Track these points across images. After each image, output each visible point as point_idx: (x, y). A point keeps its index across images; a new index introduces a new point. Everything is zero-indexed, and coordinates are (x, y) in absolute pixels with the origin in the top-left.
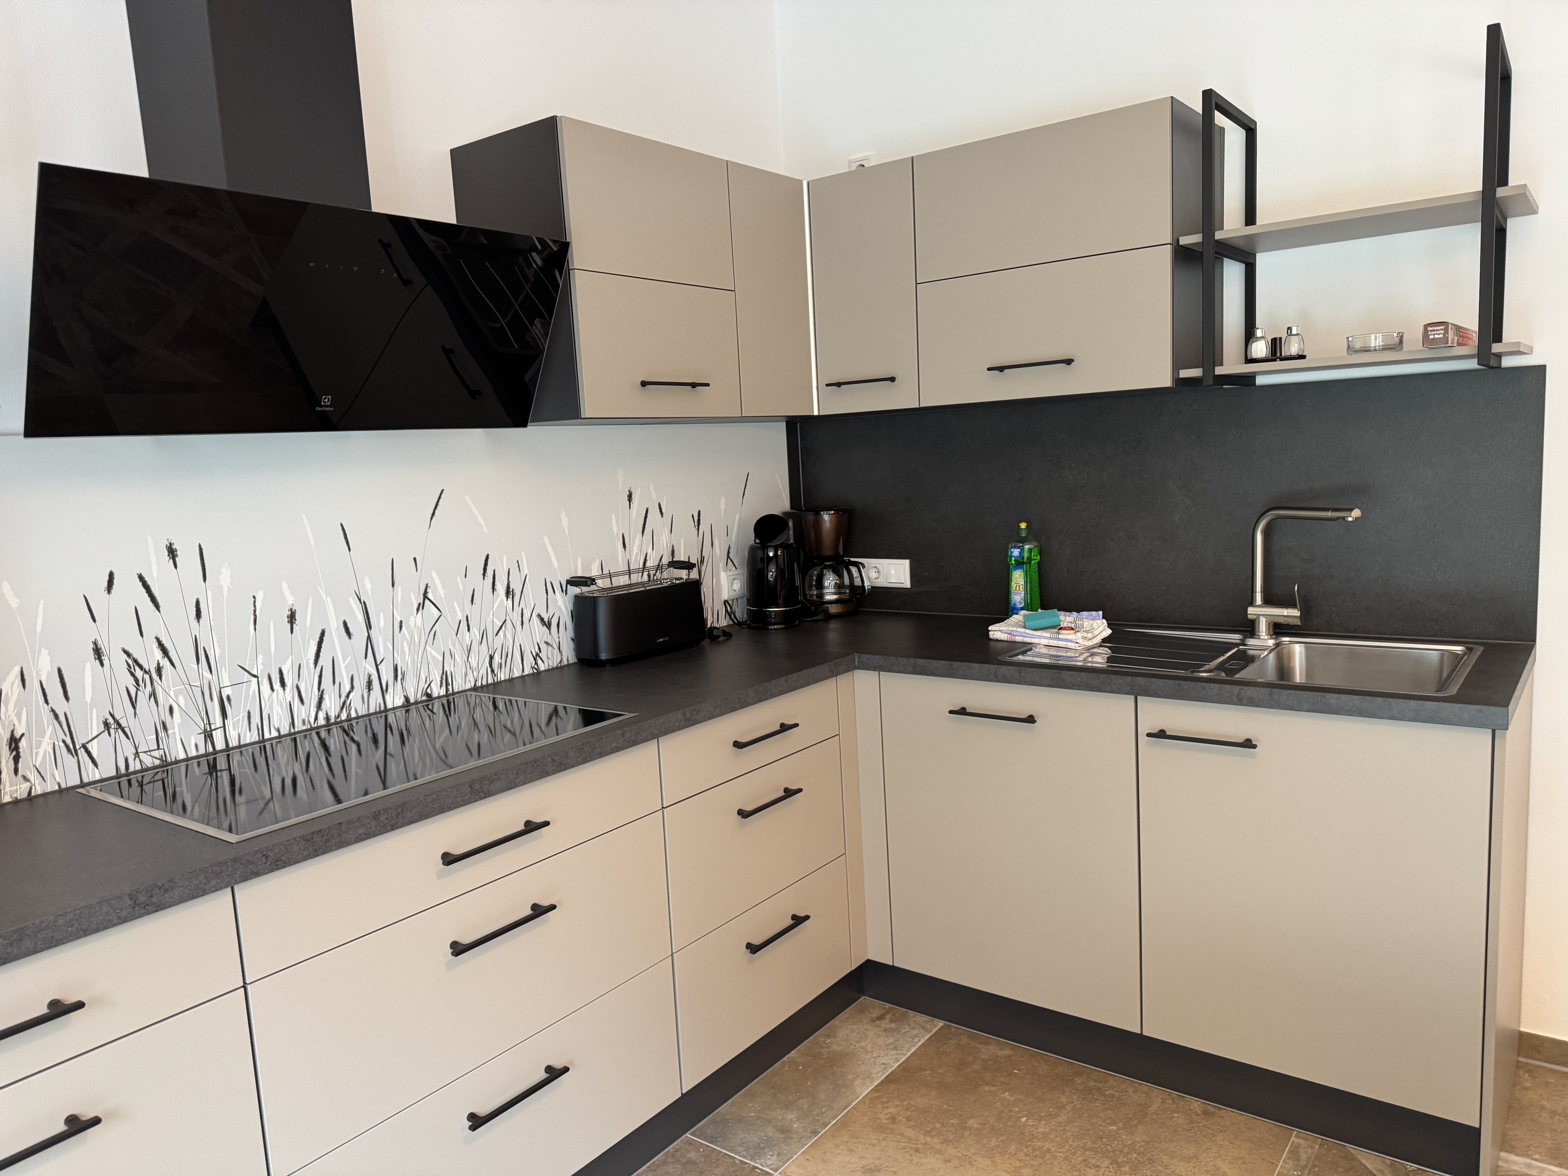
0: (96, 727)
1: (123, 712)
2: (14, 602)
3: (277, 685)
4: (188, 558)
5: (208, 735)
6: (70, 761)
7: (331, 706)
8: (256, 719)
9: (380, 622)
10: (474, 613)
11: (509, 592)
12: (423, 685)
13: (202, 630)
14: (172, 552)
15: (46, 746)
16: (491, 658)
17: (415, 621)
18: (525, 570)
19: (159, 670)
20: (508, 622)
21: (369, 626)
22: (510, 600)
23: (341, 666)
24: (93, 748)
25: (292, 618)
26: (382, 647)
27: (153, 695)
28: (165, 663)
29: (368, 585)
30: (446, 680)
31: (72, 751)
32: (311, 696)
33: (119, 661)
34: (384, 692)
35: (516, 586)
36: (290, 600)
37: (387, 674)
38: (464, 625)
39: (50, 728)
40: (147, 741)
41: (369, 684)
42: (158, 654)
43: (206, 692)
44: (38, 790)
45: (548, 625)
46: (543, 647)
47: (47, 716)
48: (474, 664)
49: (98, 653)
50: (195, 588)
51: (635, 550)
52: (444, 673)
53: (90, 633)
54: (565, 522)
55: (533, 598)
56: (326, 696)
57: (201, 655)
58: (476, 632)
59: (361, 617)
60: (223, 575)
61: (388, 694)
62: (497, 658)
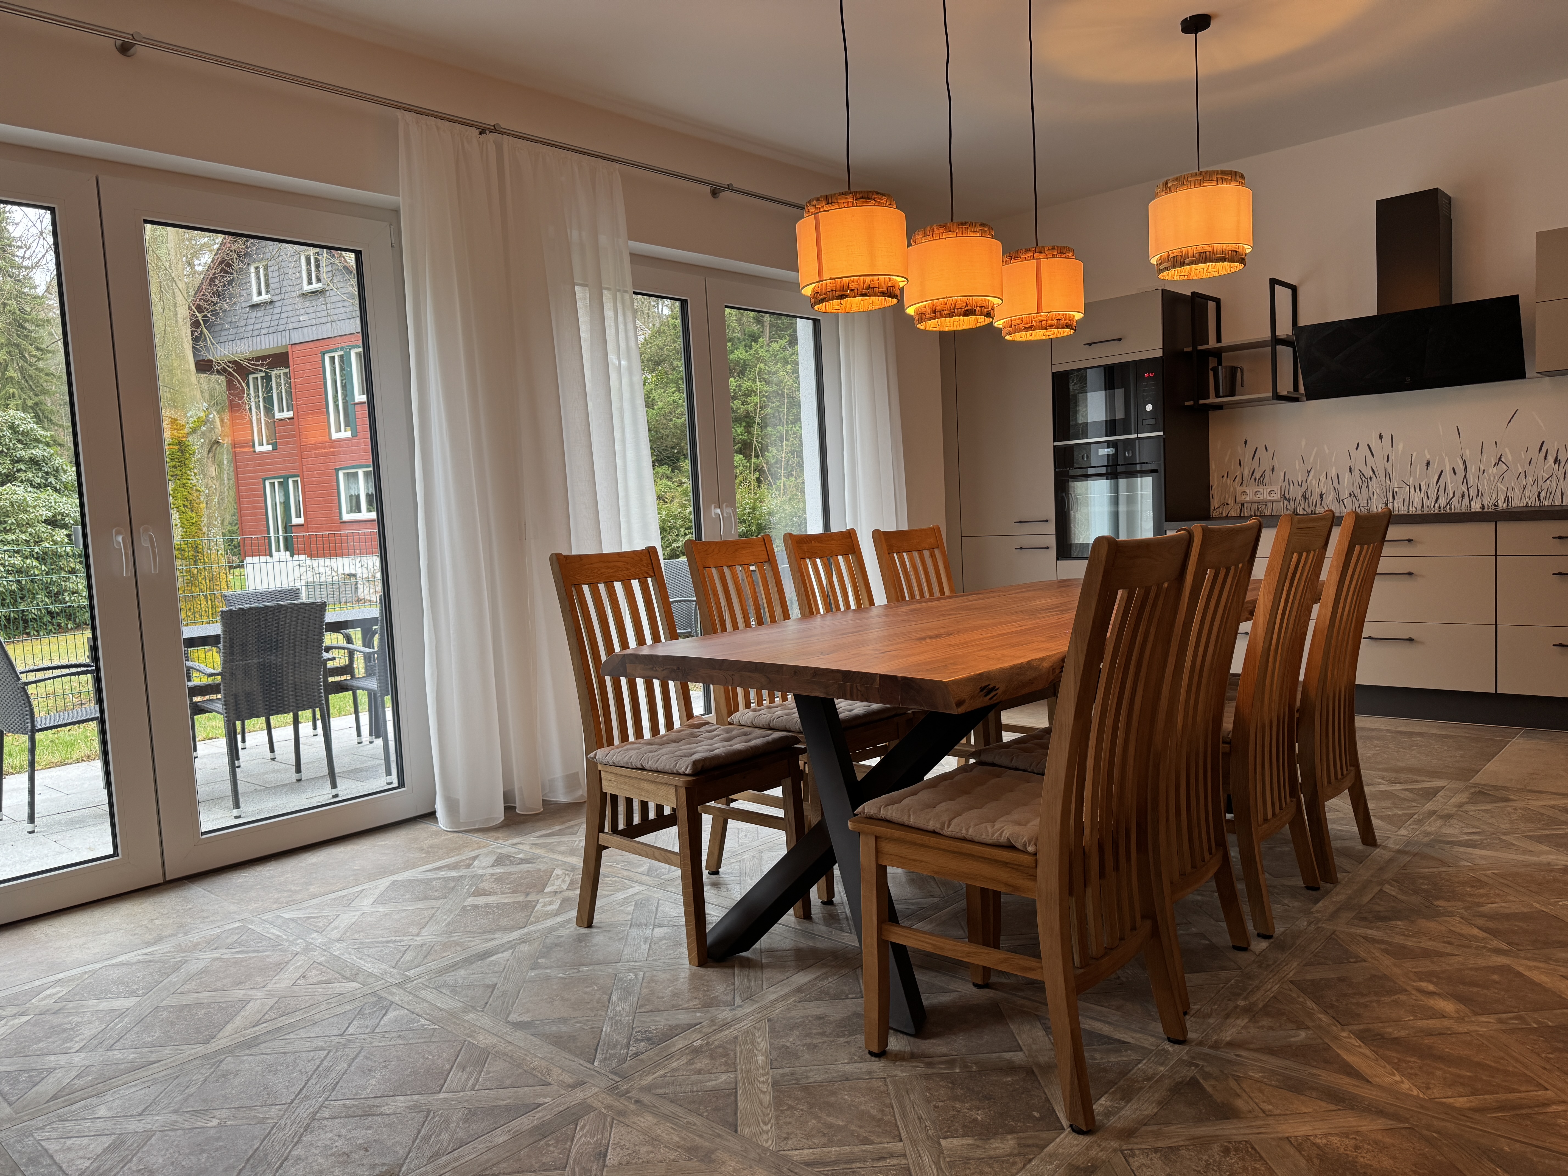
0: (1347, 495)
1: (1356, 491)
3: (1418, 490)
4: (1387, 439)
5: (1386, 505)
6: (1338, 505)
7: (1442, 502)
8: (1407, 502)
9: (1472, 469)
10: (1530, 470)
11: (1556, 461)
12: (1493, 501)
13: (1389, 466)
14: (1381, 437)
17: (1493, 470)
19: (1371, 478)
20: (1554, 476)
21: (1466, 471)
22: (1558, 465)
23: (1450, 486)
24: (1345, 501)
25: (1428, 464)
26: (1471, 480)
27: (1368, 487)
28: (1373, 476)
29: (1468, 453)
31: (1339, 501)
32: (1433, 496)
33: (1357, 473)
34: (1470, 501)
35: (1560, 457)
36: (1428, 457)
37: (1473, 492)
38: (1523, 475)
39: (1332, 493)
40: (1364, 503)
41: (1463, 496)
42: (1371, 473)
43: (1387, 489)
44: (1327, 511)
47: (1332, 489)
48: (1527, 495)
50: (1388, 450)
52: (1507, 497)
53: (1349, 462)
56: (1440, 498)
57: (1387, 475)
58: (1530, 479)
59: (1462, 466)
60: (1400, 446)
61: (1473, 503)
62: (1543, 494)
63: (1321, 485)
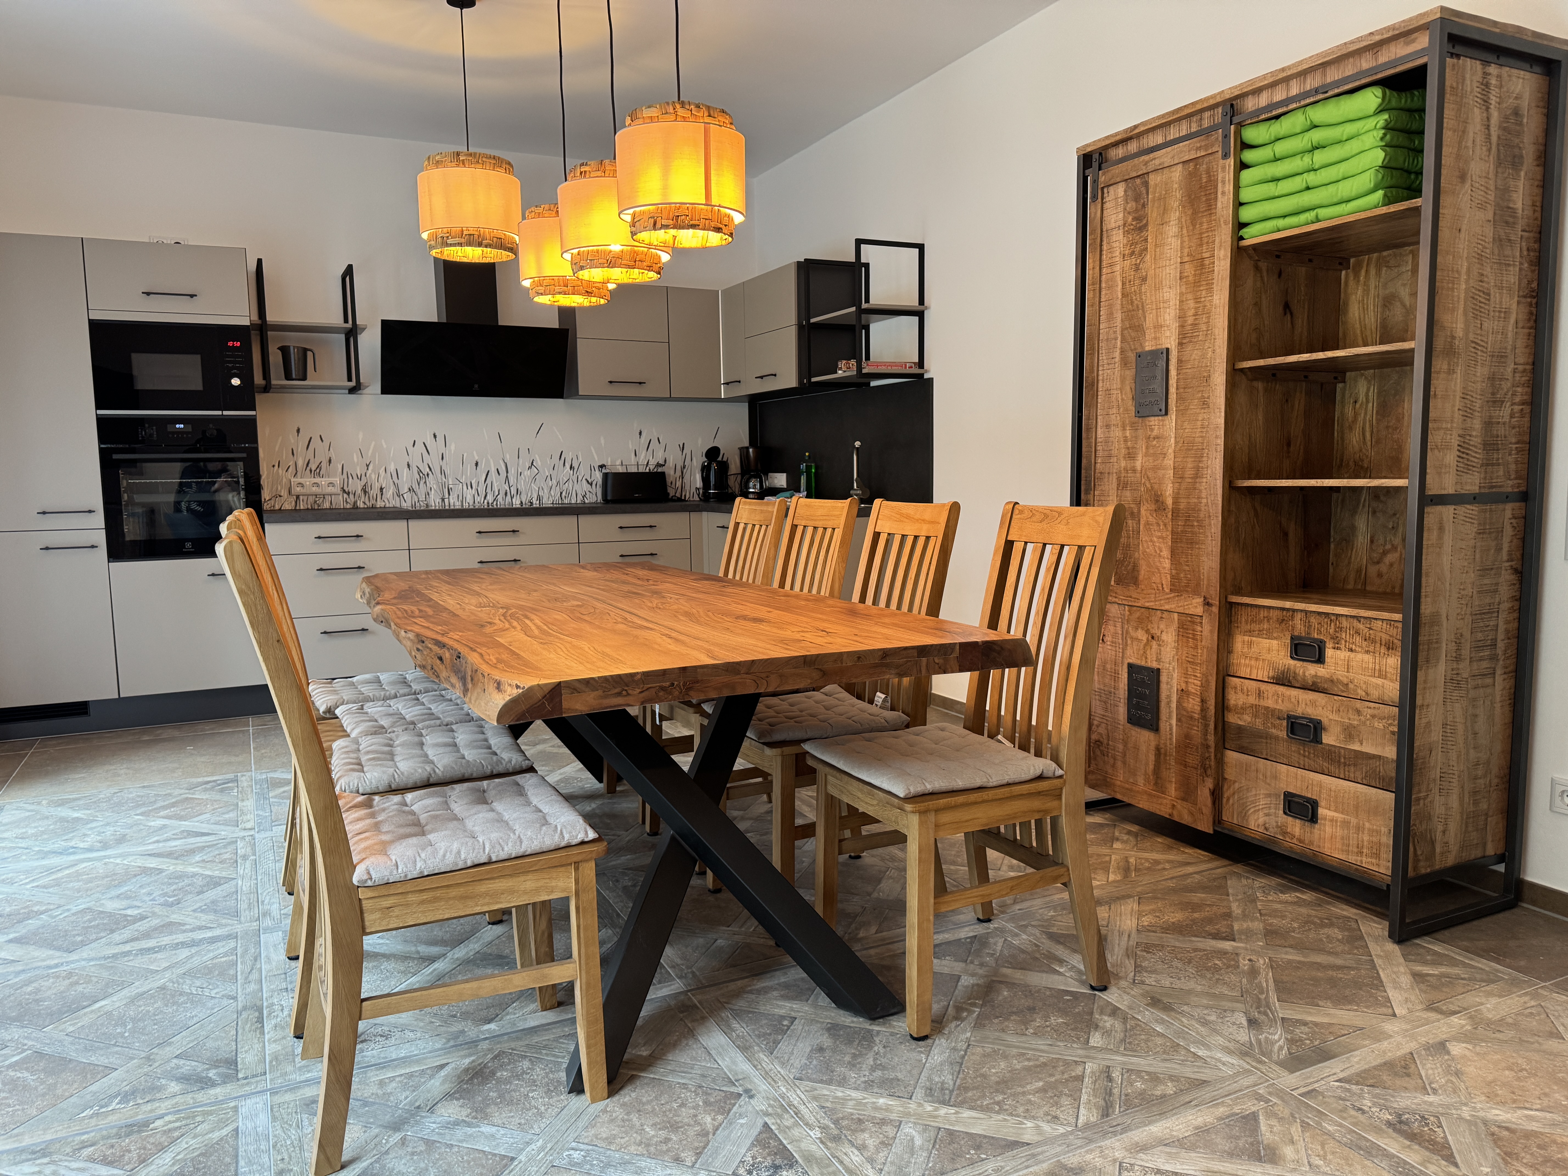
0: (406, 490)
1: (415, 486)
2: (385, 446)
3: (469, 488)
4: (440, 438)
5: (443, 500)
6: (398, 499)
7: (490, 498)
8: (461, 498)
9: (512, 471)
10: (554, 474)
11: (571, 467)
12: (529, 500)
13: (443, 464)
14: (435, 436)
15: (391, 492)
17: (527, 473)
18: (580, 459)
19: (428, 475)
20: (571, 480)
21: (507, 472)
22: (572, 471)
23: (495, 485)
24: (405, 496)
25: (477, 464)
26: (512, 480)
27: (425, 482)
28: (430, 473)
29: (508, 456)
30: (539, 498)
31: (399, 496)
32: (482, 495)
33: (415, 470)
34: (512, 498)
35: (575, 465)
36: (477, 458)
37: (514, 491)
38: (549, 478)
39: (392, 487)
40: (422, 498)
41: (506, 494)
42: (428, 470)
43: (443, 485)
44: (387, 505)
45: (591, 484)
46: (588, 493)
47: (392, 483)
49: (409, 465)
50: (442, 449)
51: (642, 457)
53: (407, 459)
54: (603, 440)
55: (584, 472)
56: (488, 496)
57: (442, 472)
58: (554, 482)
59: (504, 468)
60: (452, 447)
61: (514, 500)
62: (564, 494)
63: (381, 479)
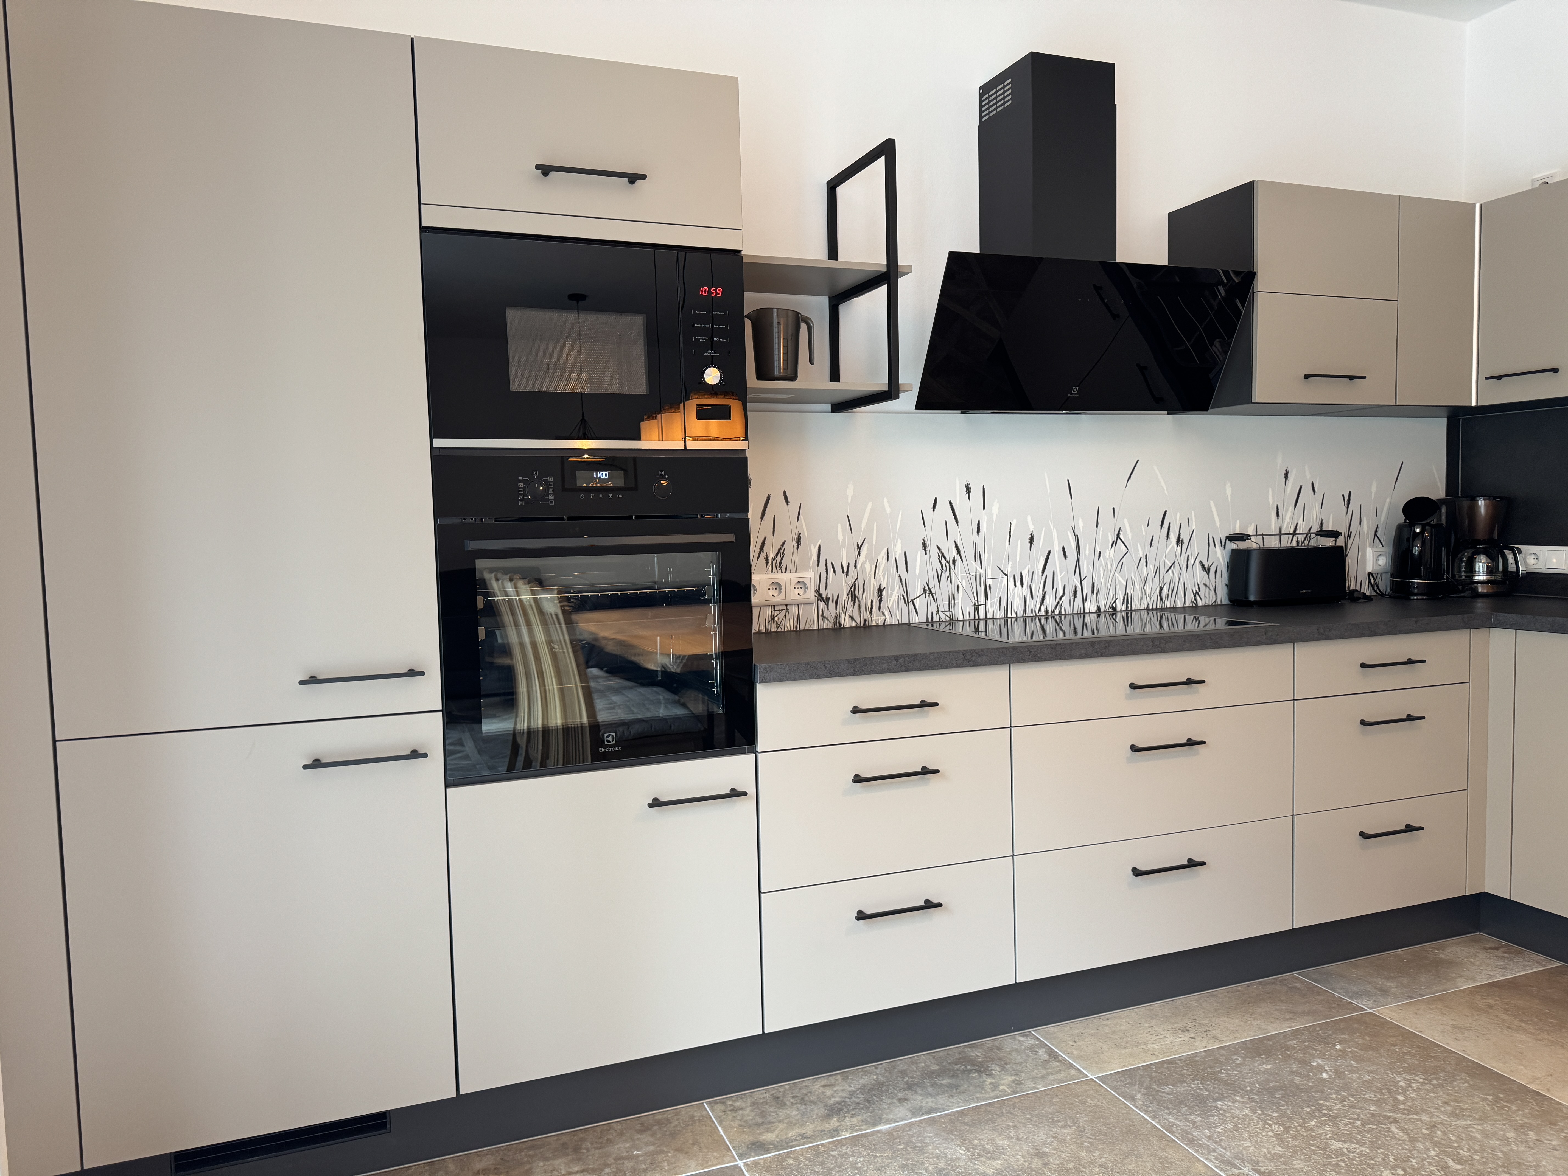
0: (919, 591)
1: (934, 584)
2: (888, 510)
3: (1018, 583)
5: (976, 608)
6: (905, 608)
7: (1050, 603)
8: (1004, 603)
9: (1086, 550)
10: (1152, 553)
11: (1179, 541)
12: (1110, 601)
13: (979, 540)
14: (968, 489)
15: (894, 597)
16: (1161, 589)
17: (1109, 553)
18: (1193, 526)
19: (954, 562)
20: (1177, 563)
21: (1079, 553)
22: (1179, 548)
23: (1058, 577)
25: (1031, 540)
26: (1085, 569)
27: (950, 576)
28: (958, 557)
29: (1080, 524)
30: (1127, 599)
31: (907, 603)
32: (1038, 593)
33: (935, 553)
34: (1084, 600)
35: (1185, 537)
36: (1031, 528)
37: (1087, 589)
38: (1143, 561)
39: (898, 587)
40: (944, 606)
41: (1075, 592)
42: (955, 552)
43: (977, 580)
44: (888, 622)
45: (1208, 571)
46: (1202, 587)
47: (897, 579)
48: (1148, 592)
49: (924, 545)
50: (978, 514)
51: (1287, 519)
52: (1126, 594)
53: (921, 533)
54: (1229, 491)
55: (1198, 548)
56: (1047, 596)
57: (977, 556)
58: (1151, 568)
59: (1074, 546)
60: (994, 507)
61: (1087, 605)
62: (1165, 590)
63: (880, 572)
